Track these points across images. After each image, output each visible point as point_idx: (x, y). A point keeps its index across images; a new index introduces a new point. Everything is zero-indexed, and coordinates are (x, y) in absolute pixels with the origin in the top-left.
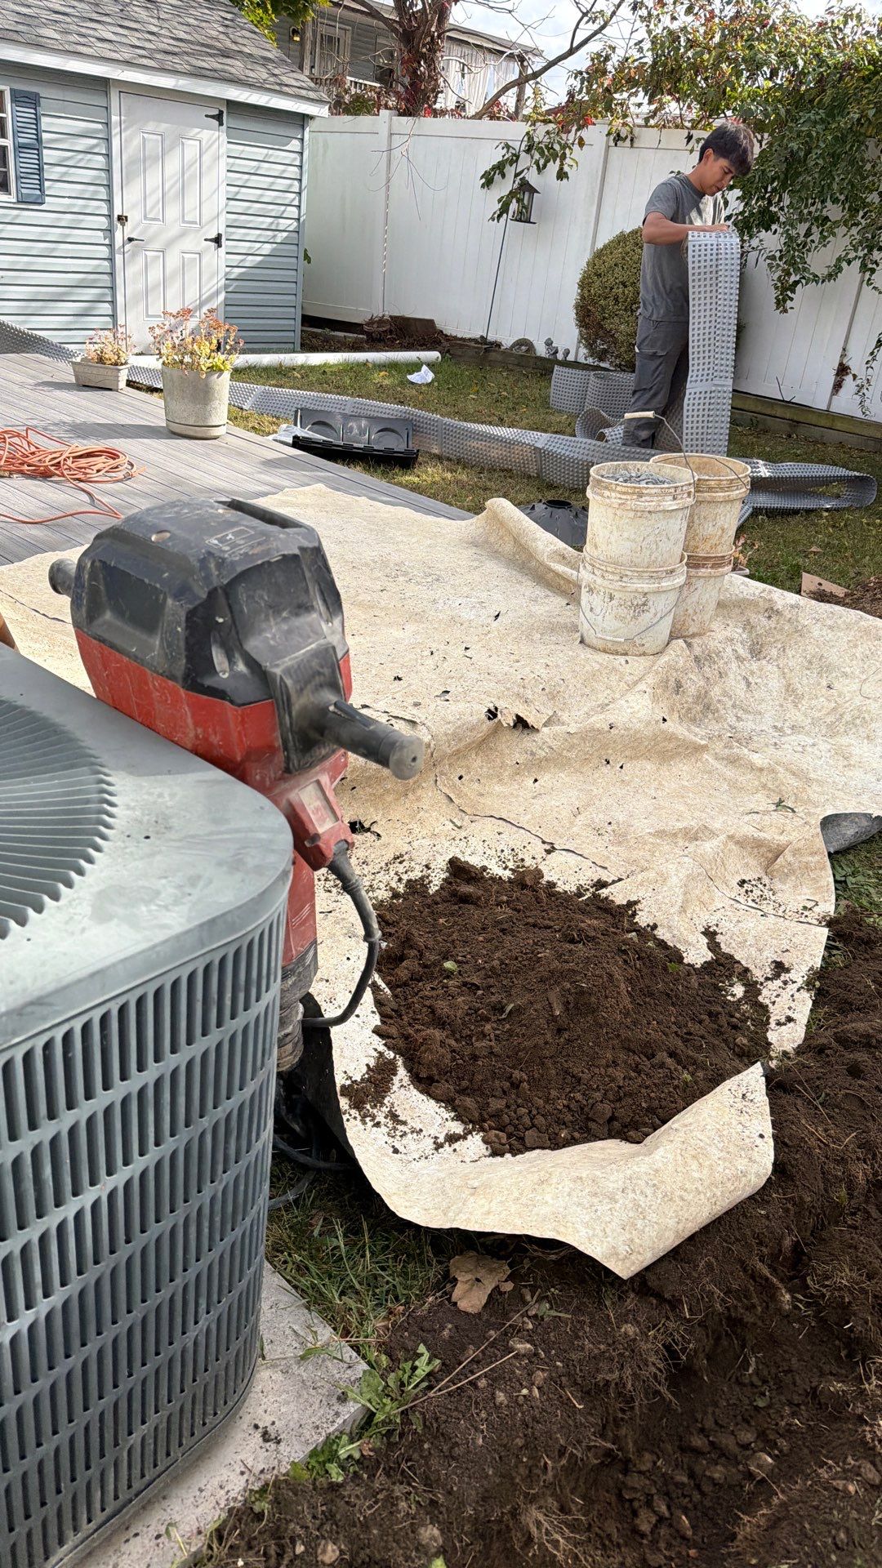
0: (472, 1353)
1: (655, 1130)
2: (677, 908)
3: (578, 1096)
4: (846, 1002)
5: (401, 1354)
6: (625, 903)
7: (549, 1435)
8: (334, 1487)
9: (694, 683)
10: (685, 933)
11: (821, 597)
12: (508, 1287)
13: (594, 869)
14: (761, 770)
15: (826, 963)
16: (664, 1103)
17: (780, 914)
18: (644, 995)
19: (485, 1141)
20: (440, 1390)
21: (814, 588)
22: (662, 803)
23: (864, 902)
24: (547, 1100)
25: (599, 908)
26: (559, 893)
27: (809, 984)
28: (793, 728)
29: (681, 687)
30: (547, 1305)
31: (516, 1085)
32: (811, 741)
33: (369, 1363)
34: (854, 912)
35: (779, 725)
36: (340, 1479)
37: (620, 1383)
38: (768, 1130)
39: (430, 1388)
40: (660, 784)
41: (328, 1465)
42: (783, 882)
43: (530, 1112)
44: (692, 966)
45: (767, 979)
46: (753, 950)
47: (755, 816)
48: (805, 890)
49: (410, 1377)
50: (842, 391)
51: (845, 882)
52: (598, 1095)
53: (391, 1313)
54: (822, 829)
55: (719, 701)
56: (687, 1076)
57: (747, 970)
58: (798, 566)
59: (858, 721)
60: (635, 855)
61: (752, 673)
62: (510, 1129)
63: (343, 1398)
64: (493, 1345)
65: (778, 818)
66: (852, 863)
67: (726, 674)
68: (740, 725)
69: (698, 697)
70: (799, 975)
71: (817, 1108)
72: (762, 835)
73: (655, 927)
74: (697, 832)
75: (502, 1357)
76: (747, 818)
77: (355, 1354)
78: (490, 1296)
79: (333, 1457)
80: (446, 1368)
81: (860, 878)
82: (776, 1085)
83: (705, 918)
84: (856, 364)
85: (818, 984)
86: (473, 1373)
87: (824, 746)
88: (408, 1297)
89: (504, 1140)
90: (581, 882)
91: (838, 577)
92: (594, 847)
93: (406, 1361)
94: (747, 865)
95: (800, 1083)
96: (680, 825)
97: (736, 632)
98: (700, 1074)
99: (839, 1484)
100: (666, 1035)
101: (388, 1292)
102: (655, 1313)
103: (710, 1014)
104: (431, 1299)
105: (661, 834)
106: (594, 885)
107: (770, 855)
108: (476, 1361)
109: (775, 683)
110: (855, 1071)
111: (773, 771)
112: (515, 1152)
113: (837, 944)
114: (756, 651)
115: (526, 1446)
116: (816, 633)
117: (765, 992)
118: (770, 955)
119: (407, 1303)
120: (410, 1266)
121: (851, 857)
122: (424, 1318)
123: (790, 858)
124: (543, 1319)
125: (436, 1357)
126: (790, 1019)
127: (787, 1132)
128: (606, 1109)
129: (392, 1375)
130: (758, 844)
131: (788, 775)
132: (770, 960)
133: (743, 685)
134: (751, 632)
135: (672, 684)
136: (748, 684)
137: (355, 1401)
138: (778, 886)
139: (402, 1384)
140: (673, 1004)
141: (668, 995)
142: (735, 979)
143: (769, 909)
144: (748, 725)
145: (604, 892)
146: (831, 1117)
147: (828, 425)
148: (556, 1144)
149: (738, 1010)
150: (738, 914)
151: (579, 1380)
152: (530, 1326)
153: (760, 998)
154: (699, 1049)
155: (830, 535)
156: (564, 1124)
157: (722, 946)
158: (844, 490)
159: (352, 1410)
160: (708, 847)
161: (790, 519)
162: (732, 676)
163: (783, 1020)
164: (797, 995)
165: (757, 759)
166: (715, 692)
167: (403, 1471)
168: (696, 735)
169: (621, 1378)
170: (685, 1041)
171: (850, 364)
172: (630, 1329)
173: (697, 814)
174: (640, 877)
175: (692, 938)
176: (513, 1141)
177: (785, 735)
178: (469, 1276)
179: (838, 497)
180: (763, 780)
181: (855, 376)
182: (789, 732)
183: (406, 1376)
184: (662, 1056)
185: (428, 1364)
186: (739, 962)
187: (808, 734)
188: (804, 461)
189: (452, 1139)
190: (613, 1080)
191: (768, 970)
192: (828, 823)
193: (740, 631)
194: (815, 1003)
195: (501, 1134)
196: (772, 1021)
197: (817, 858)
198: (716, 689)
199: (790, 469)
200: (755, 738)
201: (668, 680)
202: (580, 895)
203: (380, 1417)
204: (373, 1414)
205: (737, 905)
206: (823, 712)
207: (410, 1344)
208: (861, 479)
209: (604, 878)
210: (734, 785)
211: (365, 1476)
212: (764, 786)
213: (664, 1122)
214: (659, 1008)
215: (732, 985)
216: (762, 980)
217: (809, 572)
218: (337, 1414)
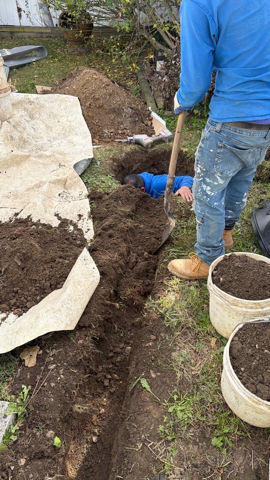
0: (39, 377)
1: (65, 281)
2: (43, 212)
3: (38, 285)
4: (101, 217)
5: (17, 392)
6: (27, 217)
7: (71, 384)
8: (15, 442)
9: (16, 135)
10: (49, 218)
11: (45, 92)
12: (41, 352)
13: (12, 210)
14: (50, 156)
15: (92, 208)
16: (64, 273)
17: (74, 199)
18: (45, 244)
19: (15, 314)
20: (34, 394)
21: (41, 90)
22: (24, 179)
23: (95, 186)
24: (29, 291)
25: (19, 222)
26: (4, 223)
27: (89, 217)
28: (54, 139)
29: (13, 137)
30: (55, 350)
31: (17, 292)
32: (60, 141)
33: (9, 401)
34: (93, 190)
35: (49, 139)
36: (16, 438)
37: (84, 357)
38: (95, 265)
39: (31, 395)
40: (21, 173)
41: (10, 438)
42: (71, 189)
43: (25, 297)
44: (56, 227)
45: (78, 221)
46: (71, 214)
47: (54, 172)
48: (78, 189)
49: (23, 396)
50: (22, 18)
51: (87, 182)
52: (44, 281)
53: (9, 382)
54: (75, 169)
55: (27, 138)
56: (67, 261)
57: (71, 221)
58: (33, 84)
59: (71, 130)
60: (23, 200)
61: (34, 125)
62: (21, 306)
63: (5, 416)
64: (44, 371)
65: (61, 170)
66: (87, 175)
67: (26, 128)
68: (37, 143)
69: (20, 139)
70: (86, 216)
71: (105, 251)
72: (59, 178)
73: (39, 220)
74: (39, 184)
75: (48, 373)
76: (52, 174)
77: (3, 401)
78: (37, 358)
79: (11, 434)
80: (33, 386)
81: (91, 179)
82: (92, 251)
83: (53, 211)
84: (23, 7)
85: (92, 216)
86: (41, 383)
87: (65, 142)
88: (12, 374)
89: (21, 310)
90: (10, 216)
91: (47, 84)
92: (9, 203)
93: (20, 392)
94: (58, 189)
95: (98, 247)
96: (33, 184)
97: (23, 113)
98: (71, 258)
99: (147, 345)
100: (56, 253)
101: (4, 377)
102: (85, 332)
103: (66, 239)
104: (19, 370)
105: (28, 190)
106: (14, 215)
107: (64, 183)
108: (41, 379)
109: (42, 126)
110: (110, 236)
111: (54, 155)
112: (25, 312)
113: (92, 202)
114: (32, 117)
115: (66, 392)
116: (47, 106)
117: (79, 225)
118: (76, 214)
119: (12, 376)
120: (8, 365)
121: (86, 174)
122: (20, 377)
123: (70, 182)
124: (55, 355)
125: (29, 385)
126: (88, 230)
127: (100, 263)
128: (48, 284)
129: (18, 399)
130: (59, 181)
131: (58, 155)
132: (77, 215)
133: (33, 130)
134: (27, 111)
135: (9, 138)
136: (34, 129)
137: (9, 414)
138: (70, 191)
139: (22, 400)
140: (55, 242)
141: (52, 240)
142: (69, 225)
143: (70, 200)
144: (40, 143)
145: (18, 217)
146: (109, 252)
147: (23, 31)
148: (37, 302)
149: (74, 234)
150: (62, 205)
151: (73, 364)
152: (52, 359)
153: (78, 227)
154: (67, 251)
155: (39, 70)
156: (37, 295)
157: (62, 217)
158: (37, 53)
159: (10, 418)
160: (45, 188)
161: (24, 68)
162: (28, 128)
163: (87, 231)
164: (88, 222)
165: (47, 153)
166: (25, 135)
167: (34, 423)
168: (25, 152)
169: (84, 356)
170: (63, 251)
171: (20, 7)
172: (81, 341)
173: (37, 178)
174: (28, 207)
175: (52, 219)
176: (23, 309)
177: (52, 142)
178: (28, 356)
179: (36, 56)
180: (52, 159)
181: (24, 11)
182: (53, 140)
183: (22, 397)
184: (58, 260)
185: (27, 388)
186: (68, 220)
187: (59, 139)
188: (20, 46)
189: (3, 319)
190: (46, 274)
191: (77, 218)
192: (75, 166)
193: (24, 112)
194: (93, 222)
195: (18, 309)
196: (84, 232)
197: (77, 178)
198: (25, 134)
199: (17, 50)
200: (44, 146)
201: (7, 137)
202: (11, 221)
203: (19, 413)
204: (17, 414)
205: (61, 202)
206: (60, 130)
207: (19, 387)
208: (41, 48)
209: (17, 212)
210: (44, 164)
211: (23, 432)
212: (53, 161)
213: (66, 278)
214: (51, 246)
215: (69, 227)
216: (77, 222)
217: (37, 85)
218: (6, 422)
